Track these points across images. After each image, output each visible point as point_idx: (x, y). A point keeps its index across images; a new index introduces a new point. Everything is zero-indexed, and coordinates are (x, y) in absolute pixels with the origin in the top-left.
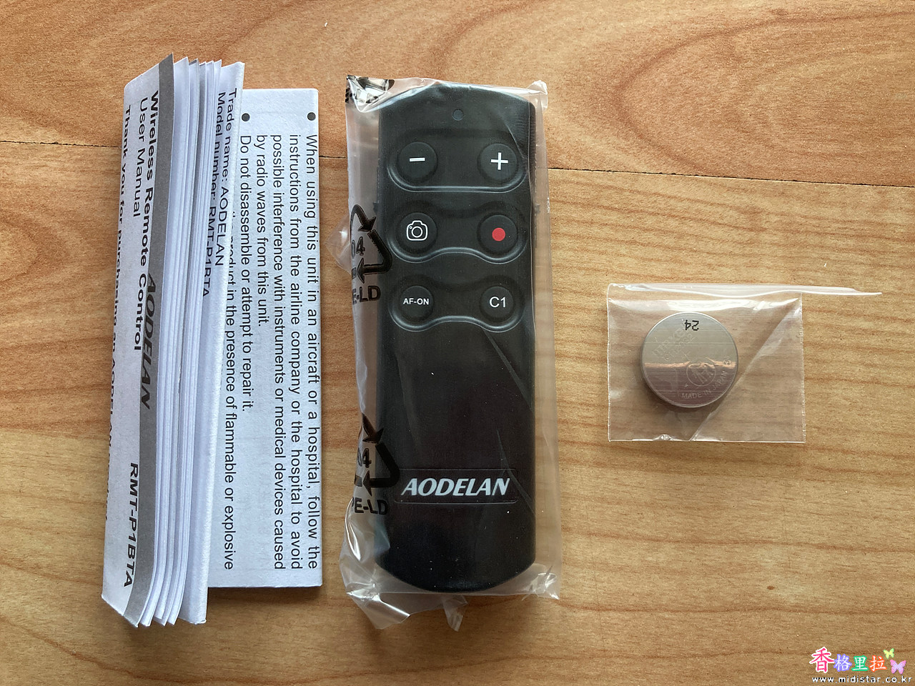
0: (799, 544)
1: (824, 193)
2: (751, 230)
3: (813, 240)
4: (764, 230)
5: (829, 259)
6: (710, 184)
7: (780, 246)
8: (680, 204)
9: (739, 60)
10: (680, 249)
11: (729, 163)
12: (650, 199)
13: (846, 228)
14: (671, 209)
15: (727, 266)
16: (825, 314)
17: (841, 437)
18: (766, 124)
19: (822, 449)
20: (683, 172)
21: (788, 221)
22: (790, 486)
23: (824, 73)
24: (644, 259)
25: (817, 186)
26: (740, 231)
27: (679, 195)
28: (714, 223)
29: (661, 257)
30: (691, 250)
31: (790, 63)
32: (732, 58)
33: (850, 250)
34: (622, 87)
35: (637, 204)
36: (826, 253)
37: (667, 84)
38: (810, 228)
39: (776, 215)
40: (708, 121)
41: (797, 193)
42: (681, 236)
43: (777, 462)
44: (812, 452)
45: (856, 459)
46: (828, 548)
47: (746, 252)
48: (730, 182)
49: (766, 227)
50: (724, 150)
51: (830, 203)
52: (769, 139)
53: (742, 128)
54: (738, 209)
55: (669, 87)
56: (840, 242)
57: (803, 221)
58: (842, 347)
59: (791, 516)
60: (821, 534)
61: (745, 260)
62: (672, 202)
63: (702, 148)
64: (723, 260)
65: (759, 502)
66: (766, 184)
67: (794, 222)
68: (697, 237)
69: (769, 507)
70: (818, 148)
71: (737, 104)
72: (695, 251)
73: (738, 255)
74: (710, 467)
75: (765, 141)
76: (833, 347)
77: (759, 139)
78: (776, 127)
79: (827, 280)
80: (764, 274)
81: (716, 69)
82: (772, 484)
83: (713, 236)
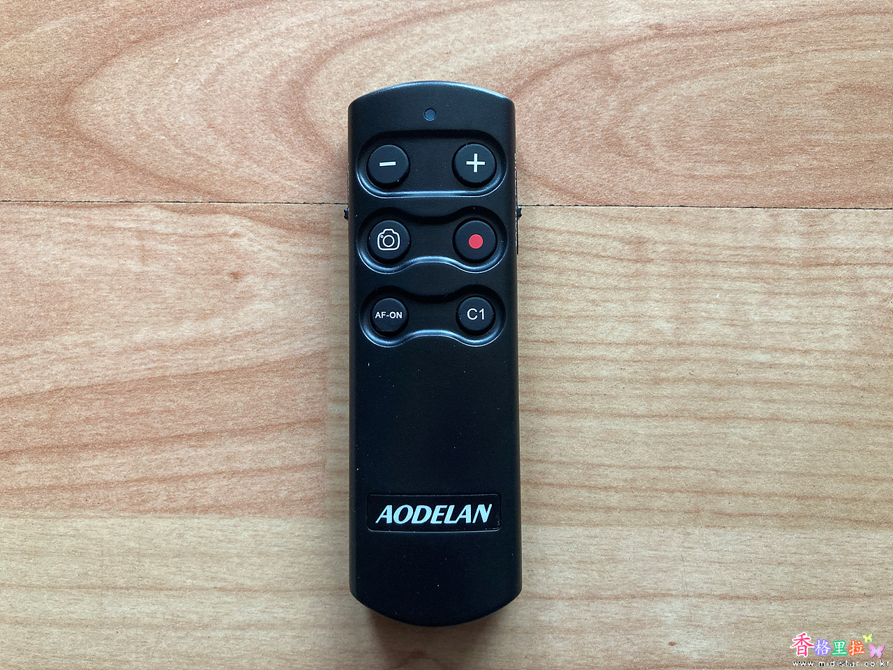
0: (700, 596)
1: (713, 218)
2: (636, 261)
3: (704, 269)
4: (650, 261)
5: (721, 289)
6: (592, 214)
7: (669, 277)
8: (560, 238)
9: (617, 79)
10: (562, 285)
11: (611, 190)
12: (528, 234)
13: (738, 255)
14: (550, 244)
15: (612, 301)
16: (719, 348)
17: (741, 479)
18: (648, 146)
19: (721, 493)
20: (562, 203)
21: (676, 250)
22: (689, 534)
23: (708, 90)
25: (705, 211)
26: (625, 264)
27: (558, 227)
28: (597, 256)
29: (542, 294)
30: (573, 286)
31: (672, 81)
32: (608, 78)
33: (744, 278)
36: (720, 283)
37: (541, 109)
38: (700, 256)
39: (663, 244)
40: (587, 146)
41: (684, 219)
42: (561, 271)
43: (673, 509)
44: (710, 497)
45: (757, 502)
46: (731, 598)
47: (632, 285)
48: (613, 210)
49: (653, 257)
50: (605, 176)
51: (720, 228)
52: (653, 163)
53: (624, 152)
54: (621, 240)
55: (544, 112)
56: (732, 271)
57: (692, 249)
58: (739, 383)
59: (691, 566)
60: (723, 584)
61: (632, 294)
62: (551, 235)
63: (581, 176)
64: (608, 295)
65: (657, 552)
66: (651, 211)
67: (683, 251)
68: (580, 272)
69: (667, 558)
70: (708, 170)
71: (617, 126)
72: (578, 287)
73: (623, 289)
74: (603, 517)
75: (648, 165)
76: (729, 383)
77: (642, 163)
78: (660, 149)
79: (721, 312)
80: (652, 308)
81: (593, 90)
82: (669, 533)
83: (596, 270)
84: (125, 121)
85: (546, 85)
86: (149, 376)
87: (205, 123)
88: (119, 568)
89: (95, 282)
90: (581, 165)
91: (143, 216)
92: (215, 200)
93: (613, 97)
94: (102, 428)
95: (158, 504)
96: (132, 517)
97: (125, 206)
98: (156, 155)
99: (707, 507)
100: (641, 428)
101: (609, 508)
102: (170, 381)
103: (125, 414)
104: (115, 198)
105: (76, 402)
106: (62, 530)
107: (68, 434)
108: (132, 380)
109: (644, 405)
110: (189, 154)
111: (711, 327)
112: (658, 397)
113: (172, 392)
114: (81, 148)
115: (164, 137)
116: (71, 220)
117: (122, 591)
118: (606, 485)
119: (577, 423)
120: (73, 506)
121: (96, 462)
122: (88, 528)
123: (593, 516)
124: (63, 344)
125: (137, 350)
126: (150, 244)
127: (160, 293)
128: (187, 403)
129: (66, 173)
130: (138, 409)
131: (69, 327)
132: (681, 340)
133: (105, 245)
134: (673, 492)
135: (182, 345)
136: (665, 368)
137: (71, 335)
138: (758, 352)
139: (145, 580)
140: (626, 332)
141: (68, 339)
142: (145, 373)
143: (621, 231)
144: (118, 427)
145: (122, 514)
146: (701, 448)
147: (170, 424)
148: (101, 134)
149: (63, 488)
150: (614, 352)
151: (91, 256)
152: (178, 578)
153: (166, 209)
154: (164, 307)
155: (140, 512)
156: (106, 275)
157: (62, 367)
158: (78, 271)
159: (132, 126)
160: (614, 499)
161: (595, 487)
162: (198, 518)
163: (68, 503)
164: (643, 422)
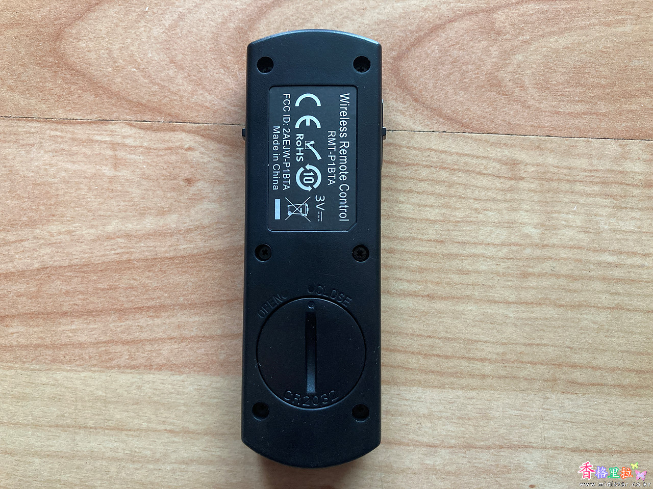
0: (556, 448)
1: (573, 146)
2: (511, 179)
3: (565, 186)
4: (522, 179)
5: (578, 203)
6: (476, 140)
7: (536, 192)
8: (450, 158)
9: (499, 33)
10: (451, 196)
11: (492, 122)
12: (425, 154)
13: (592, 176)
14: (442, 162)
15: (491, 210)
16: (576, 250)
17: (591, 355)
18: (523, 87)
19: (575, 366)
20: (452, 130)
21: (543, 171)
22: (548, 398)
23: (572, 43)
24: (419, 205)
25: (567, 140)
26: (502, 180)
27: (449, 150)
28: (480, 173)
29: (435, 203)
30: (460, 197)
31: (543, 36)
32: (493, 32)
33: (597, 194)
34: (399, 58)
35: (413, 158)
36: (576, 198)
37: (438, 55)
38: (561, 176)
39: (533, 166)
40: (474, 86)
41: (550, 147)
42: (451, 185)
43: (535, 378)
44: (566, 369)
45: (604, 374)
46: (581, 451)
47: (507, 198)
48: (493, 138)
49: (524, 176)
50: (487, 110)
51: (578, 155)
52: (525, 101)
53: (503, 91)
54: (499, 161)
55: (440, 58)
56: (587, 189)
57: (556, 170)
58: (591, 278)
59: (548, 424)
60: (574, 439)
61: (507, 205)
62: (443, 156)
63: (468, 109)
64: (488, 205)
65: (521, 412)
66: (524, 139)
67: (548, 172)
68: (466, 186)
69: (530, 416)
70: (570, 108)
71: (498, 71)
72: (464, 198)
73: (500, 200)
74: (479, 383)
75: (522, 103)
76: (583, 278)
77: (517, 101)
78: (532, 91)
79: (576, 221)
80: (522, 216)
81: (479, 41)
82: (532, 396)
83: (479, 185)
84: (104, 56)
85: (442, 37)
86: (118, 260)
87: (168, 59)
88: (90, 411)
89: (77, 183)
90: (468, 100)
91: (116, 131)
92: (174, 121)
93: (495, 48)
94: (79, 299)
95: (122, 361)
96: (101, 372)
97: (102, 123)
98: (128, 83)
99: (563, 377)
100: (511, 312)
101: (484, 376)
102: (134, 264)
103: (97, 289)
104: (94, 117)
105: (58, 278)
106: (44, 380)
107: (52, 303)
108: (104, 262)
109: (514, 294)
110: (154, 84)
111: (569, 233)
112: (525, 288)
113: (135, 272)
114: (68, 76)
115: (135, 70)
116: (59, 134)
117: (91, 430)
118: (483, 357)
119: (460, 308)
120: (54, 361)
121: (73, 327)
122: (65, 379)
123: (471, 381)
124: (49, 232)
125: (109, 238)
126: (121, 154)
127: (128, 194)
128: (147, 281)
129: (56, 96)
130: (108, 285)
131: (54, 218)
132: (545, 242)
133: (85, 154)
134: (535, 364)
135: (144, 235)
136: (531, 265)
137: (57, 225)
138: (607, 253)
139: (110, 422)
140: (502, 235)
141: (54, 228)
142: (114, 256)
143: (499, 154)
144: (91, 299)
145: (93, 369)
146: (559, 330)
147: (133, 298)
148: (85, 66)
149: (47, 347)
150: (491, 251)
151: (74, 162)
152: (136, 421)
153: (135, 126)
154: (131, 204)
155: (107, 368)
156: (86, 177)
157: (48, 250)
158: (63, 174)
159: (109, 60)
160: (488, 369)
161: (473, 359)
162: (154, 374)
163: (50, 358)
164: (513, 308)
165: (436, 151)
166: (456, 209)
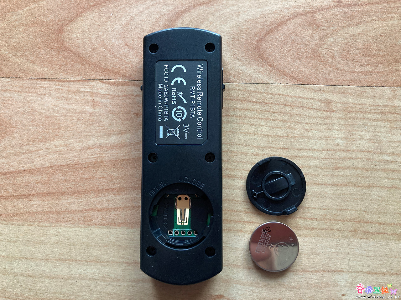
0: (357, 272)
1: (364, 91)
2: (327, 111)
3: (359, 115)
4: (334, 111)
5: (368, 125)
6: (306, 89)
7: (342, 119)
8: (291, 99)
9: (319, 26)
10: (292, 122)
11: (315, 78)
12: (276, 97)
13: (376, 109)
14: (286, 102)
15: (316, 130)
16: (367, 153)
17: (377, 216)
18: (333, 57)
19: (368, 222)
20: (292, 83)
21: (346, 106)
22: (351, 242)
23: (362, 31)
24: (273, 127)
25: (360, 88)
26: (322, 112)
27: (290, 94)
28: (309, 108)
29: (282, 126)
30: (297, 122)
31: (345, 27)
32: (315, 25)
33: (379, 120)
34: (260, 41)
35: (269, 100)
36: (366, 122)
37: (283, 39)
38: (357, 109)
39: (340, 103)
40: (304, 57)
41: (350, 92)
42: (292, 115)
43: (344, 229)
44: (362, 224)
45: (386, 227)
46: (372, 273)
47: (325, 122)
48: (316, 87)
49: (335, 109)
50: (313, 71)
51: (367, 97)
52: (335, 65)
53: (321, 60)
54: (320, 101)
55: (284, 40)
56: (373, 116)
57: (354, 106)
58: (376, 170)
59: (352, 257)
60: (369, 266)
61: (325, 127)
62: (287, 98)
63: (301, 71)
64: (314, 127)
65: (336, 250)
66: (334, 88)
67: (349, 107)
68: (300, 116)
69: (341, 253)
70: (361, 69)
71: (319, 48)
72: (299, 123)
73: (321, 124)
74: (310, 233)
75: (333, 66)
76: (371, 170)
77: (330, 65)
78: (339, 59)
79: (367, 136)
80: (335, 133)
81: (307, 31)
82: (342, 241)
83: (308, 115)
84: (86, 42)
85: (285, 28)
86: (95, 161)
87: (124, 43)
88: (78, 251)
89: (71, 116)
90: (301, 65)
91: (93, 86)
92: (128, 79)
93: (317, 34)
94: (72, 185)
95: (97, 221)
96: (85, 227)
97: (85, 81)
98: (101, 58)
99: (361, 229)
100: (329, 190)
101: (313, 228)
102: (105, 163)
103: (83, 178)
104: (81, 77)
105: (60, 172)
106: (52, 232)
107: (56, 187)
108: (87, 163)
109: (330, 179)
110: (116, 58)
111: (363, 143)
112: (337, 176)
113: (105, 168)
114: (66, 54)
115: (104, 50)
116: (60, 87)
117: (80, 262)
118: (312, 217)
120: (57, 221)
121: (69, 201)
122: (64, 232)
124: (54, 145)
125: (90, 148)
126: (97, 99)
127: (101, 122)
128: (112, 174)
129: (59, 66)
130: (89, 176)
131: (58, 137)
132: (348, 149)
133: (75, 99)
134: (344, 221)
135: (111, 147)
136: (340, 162)
137: (59, 141)
138: (386, 155)
139: (90, 257)
140: (323, 144)
141: (57, 143)
142: (93, 159)
143: (320, 97)
144: (79, 184)
145: (80, 226)
146: (358, 201)
147: (104, 184)
148: (75, 48)
149: (53, 213)
150: (316, 154)
151: (69, 104)
152: (106, 257)
153: (105, 83)
154: (103, 128)
155: (88, 225)
156: (76, 113)
157: (54, 156)
158: (63, 111)
159: (90, 44)
160: (315, 224)
161: (307, 218)
162: (116, 229)
163: (55, 220)
164: (330, 188)
165: (282, 95)
166: (295, 129)
